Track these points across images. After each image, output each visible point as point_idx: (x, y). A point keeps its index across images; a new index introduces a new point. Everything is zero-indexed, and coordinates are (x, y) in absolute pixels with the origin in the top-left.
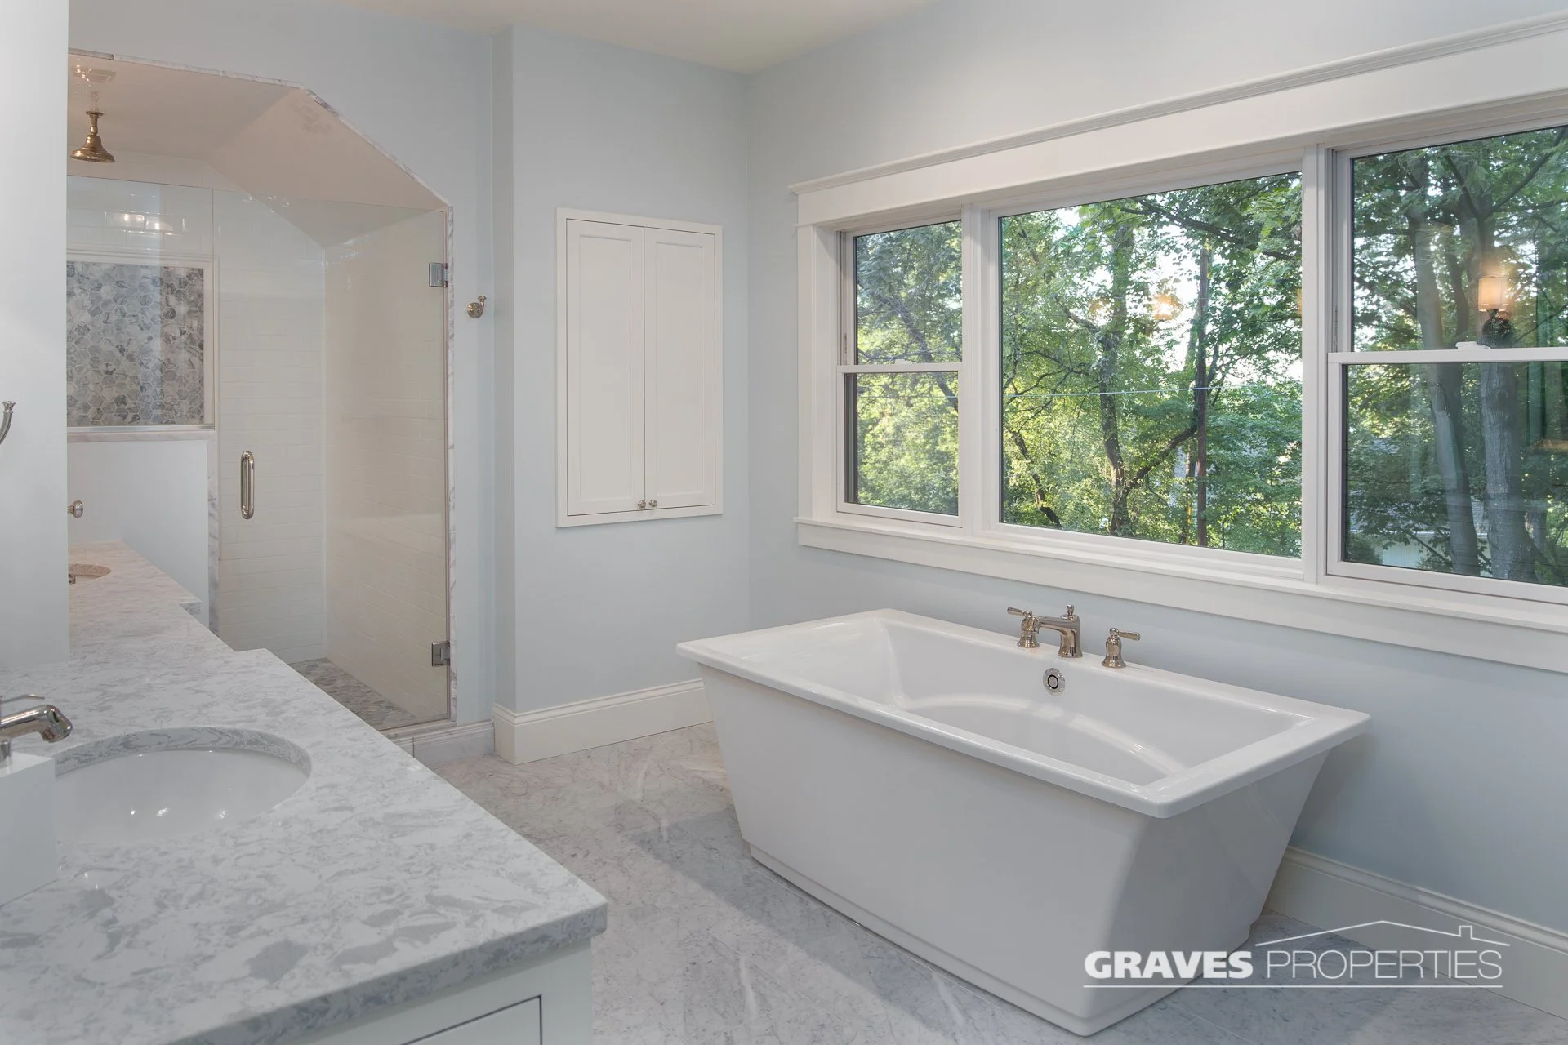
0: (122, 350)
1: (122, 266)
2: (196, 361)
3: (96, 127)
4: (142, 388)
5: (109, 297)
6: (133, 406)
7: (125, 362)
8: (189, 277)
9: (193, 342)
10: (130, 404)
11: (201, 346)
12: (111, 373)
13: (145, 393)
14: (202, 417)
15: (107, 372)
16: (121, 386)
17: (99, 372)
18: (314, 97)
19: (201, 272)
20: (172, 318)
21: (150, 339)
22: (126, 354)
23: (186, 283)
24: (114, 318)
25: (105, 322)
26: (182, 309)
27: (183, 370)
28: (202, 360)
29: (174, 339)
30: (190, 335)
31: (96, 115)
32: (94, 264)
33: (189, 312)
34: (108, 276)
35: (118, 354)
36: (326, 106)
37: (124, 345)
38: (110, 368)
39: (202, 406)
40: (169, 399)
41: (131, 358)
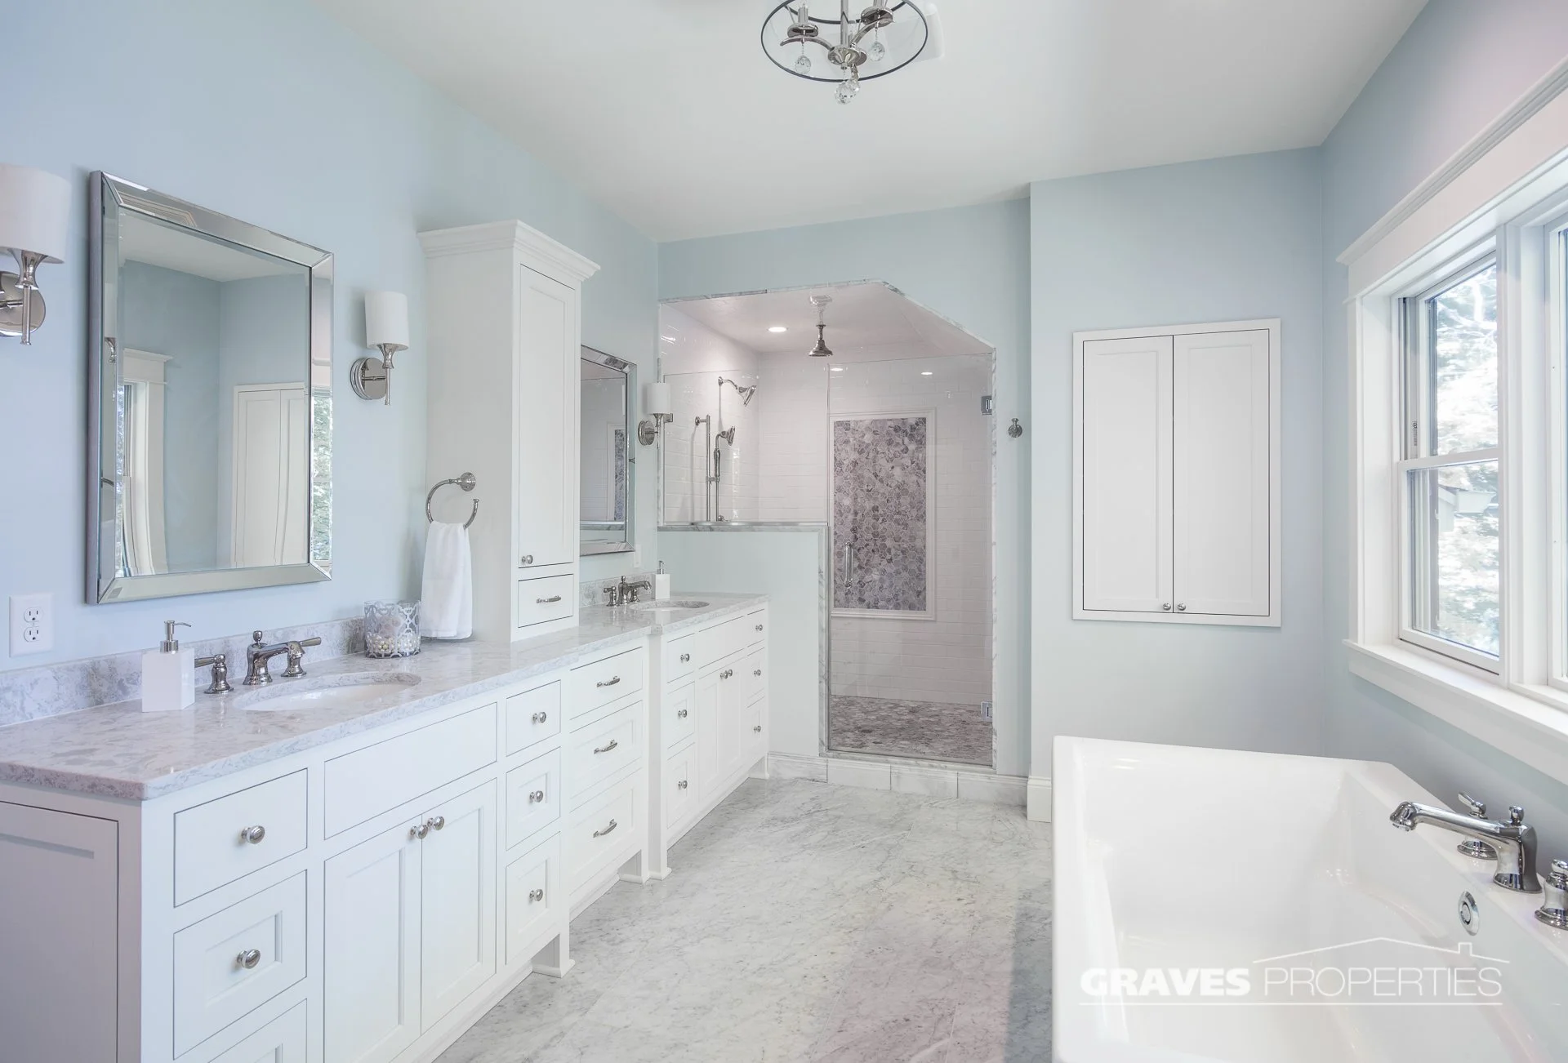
0: (876, 476)
1: (876, 420)
2: (921, 481)
3: (821, 334)
4: (888, 501)
5: (869, 442)
6: (882, 513)
7: (878, 484)
8: (917, 424)
9: (919, 469)
10: (881, 511)
11: (924, 472)
12: (870, 491)
13: (889, 504)
14: (925, 520)
15: (868, 491)
16: (876, 499)
17: (862, 490)
18: (887, 286)
19: (924, 420)
20: (906, 453)
21: (893, 468)
22: (878, 478)
23: (915, 428)
24: (871, 455)
25: (867, 458)
26: (912, 447)
27: (912, 488)
28: (925, 481)
29: (907, 467)
30: (917, 464)
31: (821, 327)
32: (861, 421)
33: (917, 448)
34: (868, 428)
35: (873, 478)
36: (896, 290)
37: (877, 472)
38: (870, 488)
39: (924, 513)
40: (903, 508)
41: (881, 481)
